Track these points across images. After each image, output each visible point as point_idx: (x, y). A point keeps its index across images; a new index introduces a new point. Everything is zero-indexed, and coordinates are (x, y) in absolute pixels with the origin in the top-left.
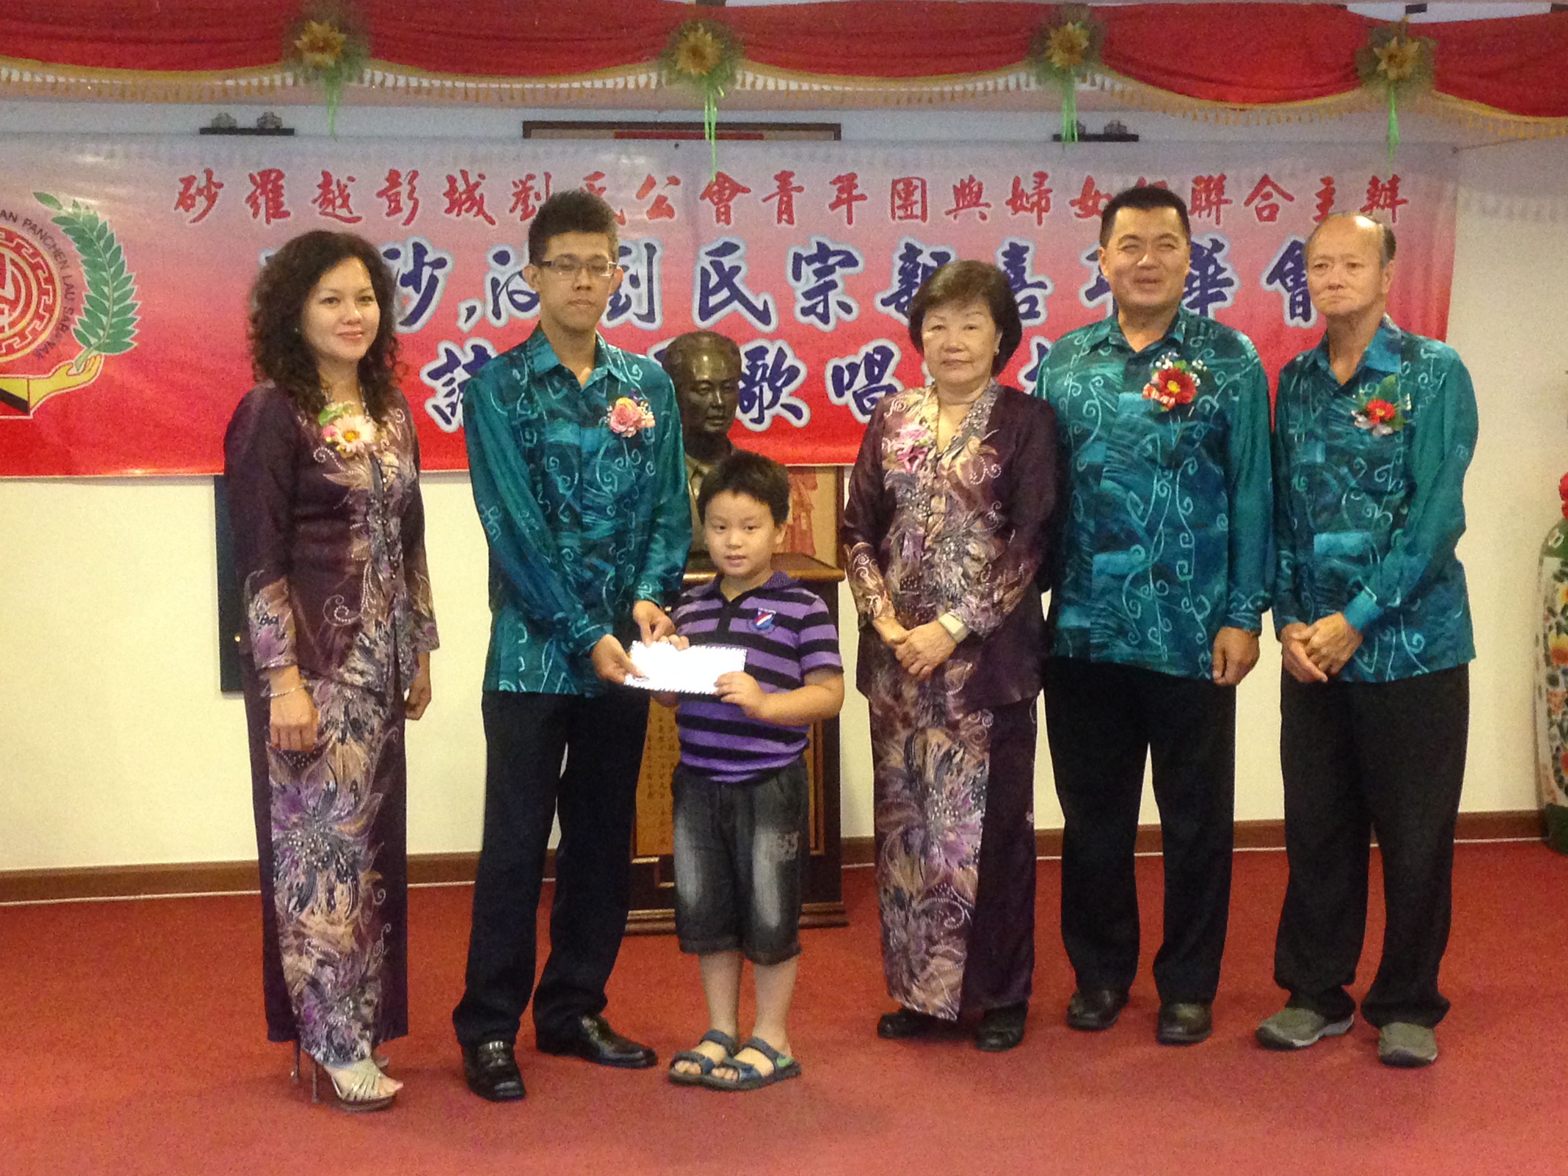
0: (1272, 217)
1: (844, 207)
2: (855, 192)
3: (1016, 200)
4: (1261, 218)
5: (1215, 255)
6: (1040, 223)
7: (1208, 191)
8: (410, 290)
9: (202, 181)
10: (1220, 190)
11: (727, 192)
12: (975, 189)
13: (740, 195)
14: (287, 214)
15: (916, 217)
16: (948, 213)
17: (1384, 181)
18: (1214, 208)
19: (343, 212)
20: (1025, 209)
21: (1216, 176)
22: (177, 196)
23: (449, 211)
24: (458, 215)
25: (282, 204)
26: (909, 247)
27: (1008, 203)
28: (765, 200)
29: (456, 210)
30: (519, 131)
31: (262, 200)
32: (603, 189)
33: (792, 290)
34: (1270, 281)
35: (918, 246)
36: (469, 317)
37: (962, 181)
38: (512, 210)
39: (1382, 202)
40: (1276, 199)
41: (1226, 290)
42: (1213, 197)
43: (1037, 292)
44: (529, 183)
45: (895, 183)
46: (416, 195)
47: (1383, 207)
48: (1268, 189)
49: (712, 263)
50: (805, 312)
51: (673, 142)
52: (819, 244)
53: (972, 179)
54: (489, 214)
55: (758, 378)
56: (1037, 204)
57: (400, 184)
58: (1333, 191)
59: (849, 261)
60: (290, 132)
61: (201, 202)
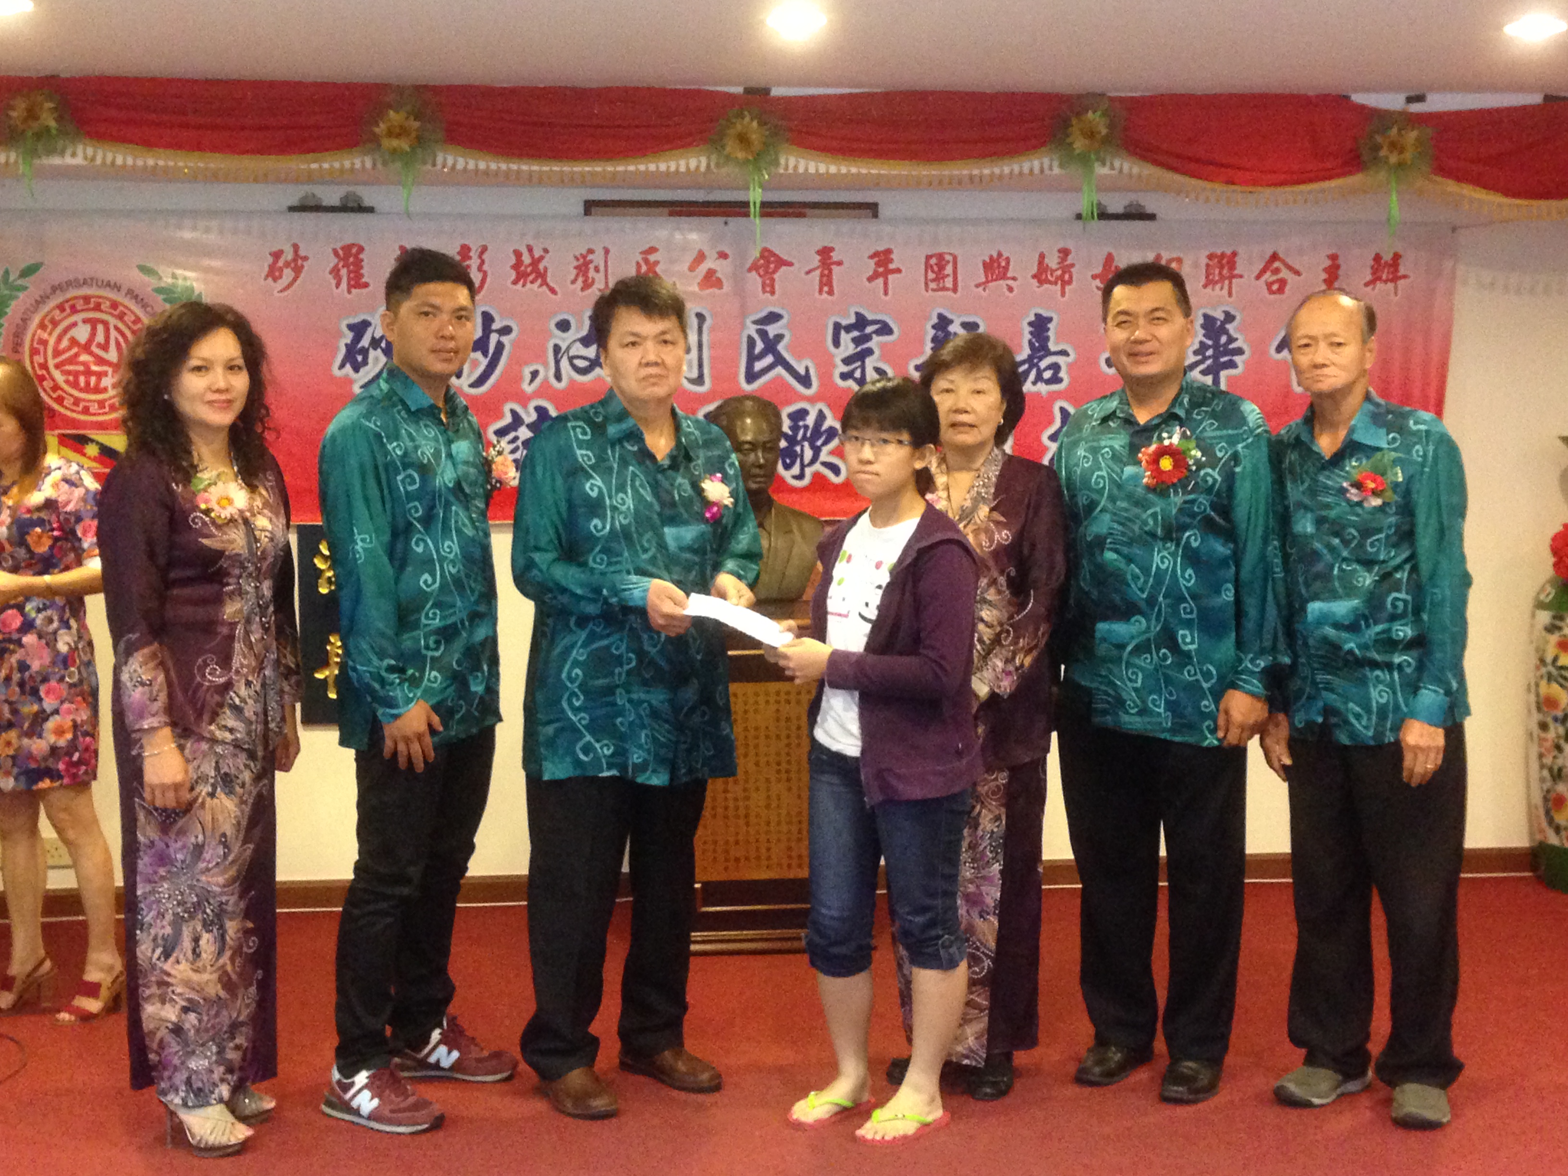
0: (1281, 290)
1: (880, 281)
2: (892, 266)
3: (1041, 275)
4: (1272, 292)
5: (1228, 326)
6: (1063, 294)
7: (1222, 268)
8: (478, 355)
9: (289, 255)
10: (1232, 265)
11: (772, 266)
12: (1003, 264)
13: (784, 268)
14: (366, 285)
15: (947, 289)
16: (977, 286)
17: (1387, 257)
18: (1227, 282)
20: (1050, 283)
21: (1228, 252)
22: (266, 269)
23: (515, 282)
24: (524, 286)
25: (362, 276)
26: (941, 317)
27: (1034, 277)
28: (808, 273)
29: (521, 282)
30: (581, 210)
31: (344, 272)
32: (657, 263)
33: (832, 356)
34: (1279, 349)
35: (950, 316)
36: (532, 381)
37: (991, 257)
38: (574, 282)
39: (1384, 277)
40: (1285, 274)
41: (1237, 359)
42: (1225, 271)
43: (1061, 360)
44: (590, 257)
45: (929, 258)
46: (485, 267)
47: (1386, 281)
48: (1277, 264)
49: (759, 332)
50: (844, 376)
51: (721, 220)
52: (857, 314)
53: (1000, 255)
54: (552, 284)
55: (799, 437)
56: (1061, 277)
57: (470, 258)
58: (1338, 267)
59: (885, 329)
60: (370, 210)
61: (288, 274)
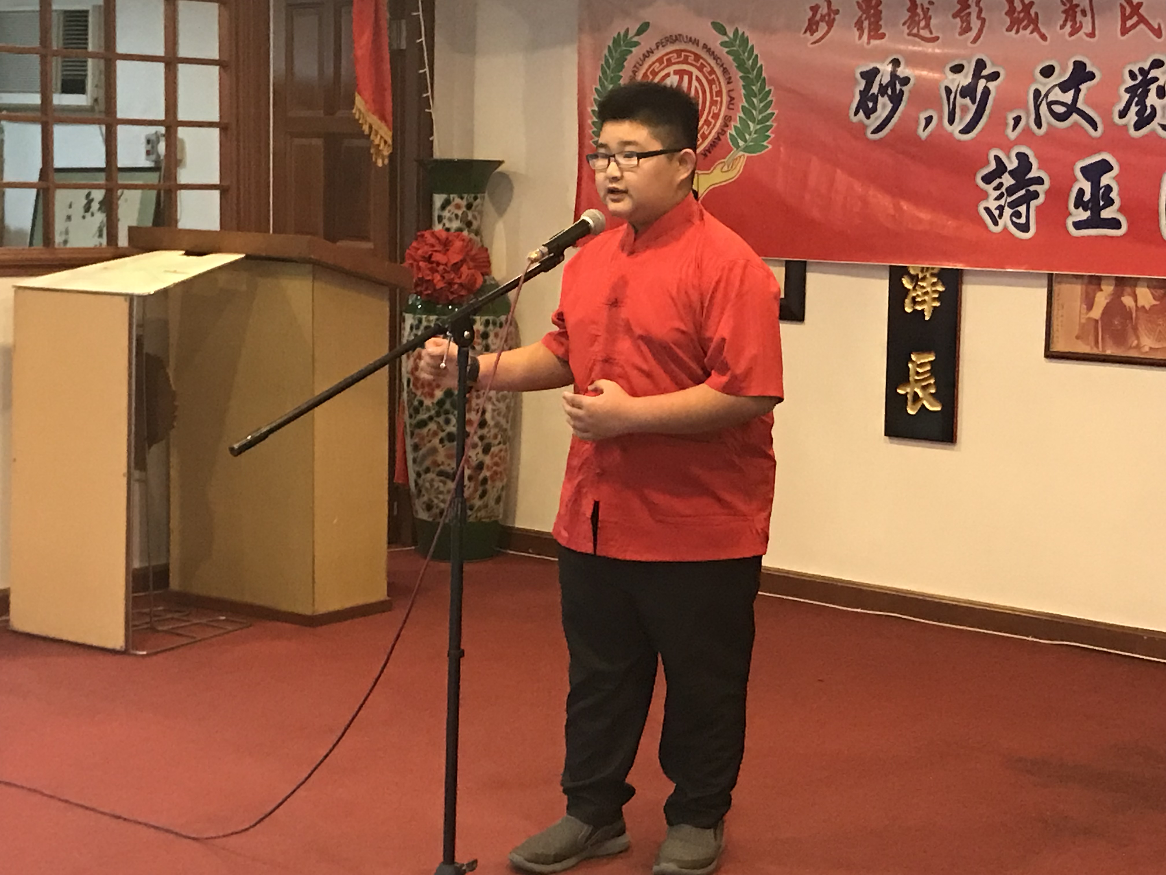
8: (968, 102)
9: (824, 10)
14: (883, 35)
19: (925, 33)
22: (807, 23)
24: (1017, 32)
25: (880, 27)
29: (1015, 28)
31: (866, 24)
32: (1140, 4)
36: (1015, 126)
38: (1062, 27)
44: (1075, 1)
46: (983, 15)
57: (969, 6)
61: (823, 27)
